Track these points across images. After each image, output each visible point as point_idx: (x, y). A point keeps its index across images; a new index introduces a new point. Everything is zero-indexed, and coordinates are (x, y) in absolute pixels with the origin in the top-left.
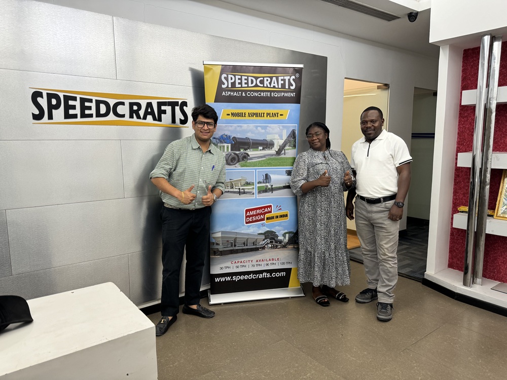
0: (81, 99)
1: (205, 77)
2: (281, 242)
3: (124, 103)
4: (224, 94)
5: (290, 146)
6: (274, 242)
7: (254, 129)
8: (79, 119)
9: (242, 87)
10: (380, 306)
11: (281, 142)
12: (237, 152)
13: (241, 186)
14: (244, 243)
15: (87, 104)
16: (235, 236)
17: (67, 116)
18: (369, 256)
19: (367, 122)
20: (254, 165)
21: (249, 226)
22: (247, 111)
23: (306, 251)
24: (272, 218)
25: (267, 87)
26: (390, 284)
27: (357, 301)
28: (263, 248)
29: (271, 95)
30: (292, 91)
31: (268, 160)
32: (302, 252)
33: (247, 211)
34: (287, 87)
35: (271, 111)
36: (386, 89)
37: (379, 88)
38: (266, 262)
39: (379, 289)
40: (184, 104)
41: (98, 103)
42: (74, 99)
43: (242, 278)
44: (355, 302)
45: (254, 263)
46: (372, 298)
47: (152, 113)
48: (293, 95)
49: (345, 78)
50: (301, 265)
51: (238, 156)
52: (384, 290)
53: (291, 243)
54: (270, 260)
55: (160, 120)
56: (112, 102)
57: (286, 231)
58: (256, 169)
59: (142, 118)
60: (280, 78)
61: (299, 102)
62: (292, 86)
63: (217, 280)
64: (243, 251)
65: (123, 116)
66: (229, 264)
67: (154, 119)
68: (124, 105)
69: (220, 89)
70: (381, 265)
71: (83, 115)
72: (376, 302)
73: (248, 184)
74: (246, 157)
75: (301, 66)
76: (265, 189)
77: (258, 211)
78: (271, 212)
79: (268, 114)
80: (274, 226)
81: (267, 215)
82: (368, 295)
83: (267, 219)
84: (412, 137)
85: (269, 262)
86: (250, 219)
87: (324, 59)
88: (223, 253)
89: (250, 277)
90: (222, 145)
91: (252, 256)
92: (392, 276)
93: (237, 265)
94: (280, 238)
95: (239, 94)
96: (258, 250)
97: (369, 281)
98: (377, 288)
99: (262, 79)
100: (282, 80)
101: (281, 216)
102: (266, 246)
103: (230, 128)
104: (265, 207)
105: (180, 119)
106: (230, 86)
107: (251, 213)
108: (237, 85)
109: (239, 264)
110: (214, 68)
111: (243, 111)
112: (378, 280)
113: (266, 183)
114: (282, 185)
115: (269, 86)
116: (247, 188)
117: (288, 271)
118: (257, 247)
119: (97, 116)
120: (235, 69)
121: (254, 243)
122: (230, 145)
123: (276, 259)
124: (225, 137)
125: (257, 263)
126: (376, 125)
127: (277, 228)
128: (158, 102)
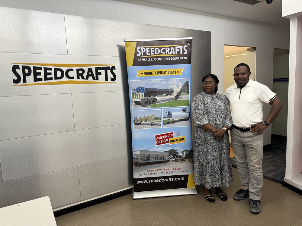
0: (44, 68)
1: (126, 50)
2: (180, 157)
3: (73, 69)
4: (138, 60)
5: (184, 92)
6: (176, 157)
7: (160, 82)
8: (43, 81)
9: (150, 55)
10: (251, 202)
11: (178, 90)
12: (149, 98)
13: (152, 120)
14: (155, 158)
15: (48, 71)
16: (149, 153)
17: (36, 80)
18: (242, 167)
19: (238, 74)
20: (161, 106)
21: (158, 147)
22: (155, 71)
23: (200, 163)
24: (174, 141)
25: (168, 54)
26: (258, 187)
27: (235, 199)
28: (169, 161)
29: (170, 59)
30: (185, 56)
31: (170, 102)
32: (196, 164)
33: (157, 136)
34: (181, 53)
35: (171, 70)
36: (254, 50)
37: (248, 50)
38: (170, 171)
39: (250, 190)
40: (114, 68)
41: (56, 70)
42: (40, 68)
43: (155, 181)
44: (233, 199)
45: (163, 171)
46: (245, 196)
47: (92, 75)
48: (186, 58)
49: (224, 45)
50: (196, 173)
51: (149, 101)
52: (254, 191)
53: (188, 158)
54: (173, 169)
55: (97, 79)
56: (65, 69)
57: (184, 150)
58: (161, 109)
59: (85, 78)
60: (176, 48)
61: (190, 63)
62: (185, 52)
63: (138, 182)
64: (154, 163)
65: (73, 78)
66: (145, 172)
67: (94, 79)
68: (73, 71)
69: (136, 57)
70: (251, 174)
71: (46, 79)
72: (248, 199)
73: (156, 118)
74: (155, 101)
75: (191, 38)
76: (168, 122)
77: (164, 137)
78: (173, 137)
79: (169, 72)
80: (175, 146)
81: (170, 139)
82: (242, 194)
83: (171, 141)
84: (273, 81)
85: (173, 171)
86: (159, 142)
87: (209, 34)
88: (141, 165)
89: (160, 181)
90: (138, 93)
91: (160, 166)
92: (260, 181)
93: (151, 172)
94: (180, 154)
95: (149, 60)
96: (165, 162)
97: (242, 184)
98: (248, 189)
99: (164, 48)
100: (178, 49)
101: (180, 140)
102: (170, 160)
103: (144, 82)
104: (168, 134)
105: (111, 78)
106: (142, 55)
107: (159, 138)
108: (148, 54)
109: (153, 172)
110: (132, 44)
111: (152, 71)
112: (249, 184)
113: (169, 118)
114: (180, 119)
115: (169, 53)
116: (156, 121)
117: (186, 177)
118: (164, 160)
119: (55, 79)
120: (146, 44)
121: (162, 158)
122: (144, 93)
123: (178, 169)
124: (141, 88)
125: (165, 171)
126: (245, 76)
127: (178, 147)
128: (96, 68)
